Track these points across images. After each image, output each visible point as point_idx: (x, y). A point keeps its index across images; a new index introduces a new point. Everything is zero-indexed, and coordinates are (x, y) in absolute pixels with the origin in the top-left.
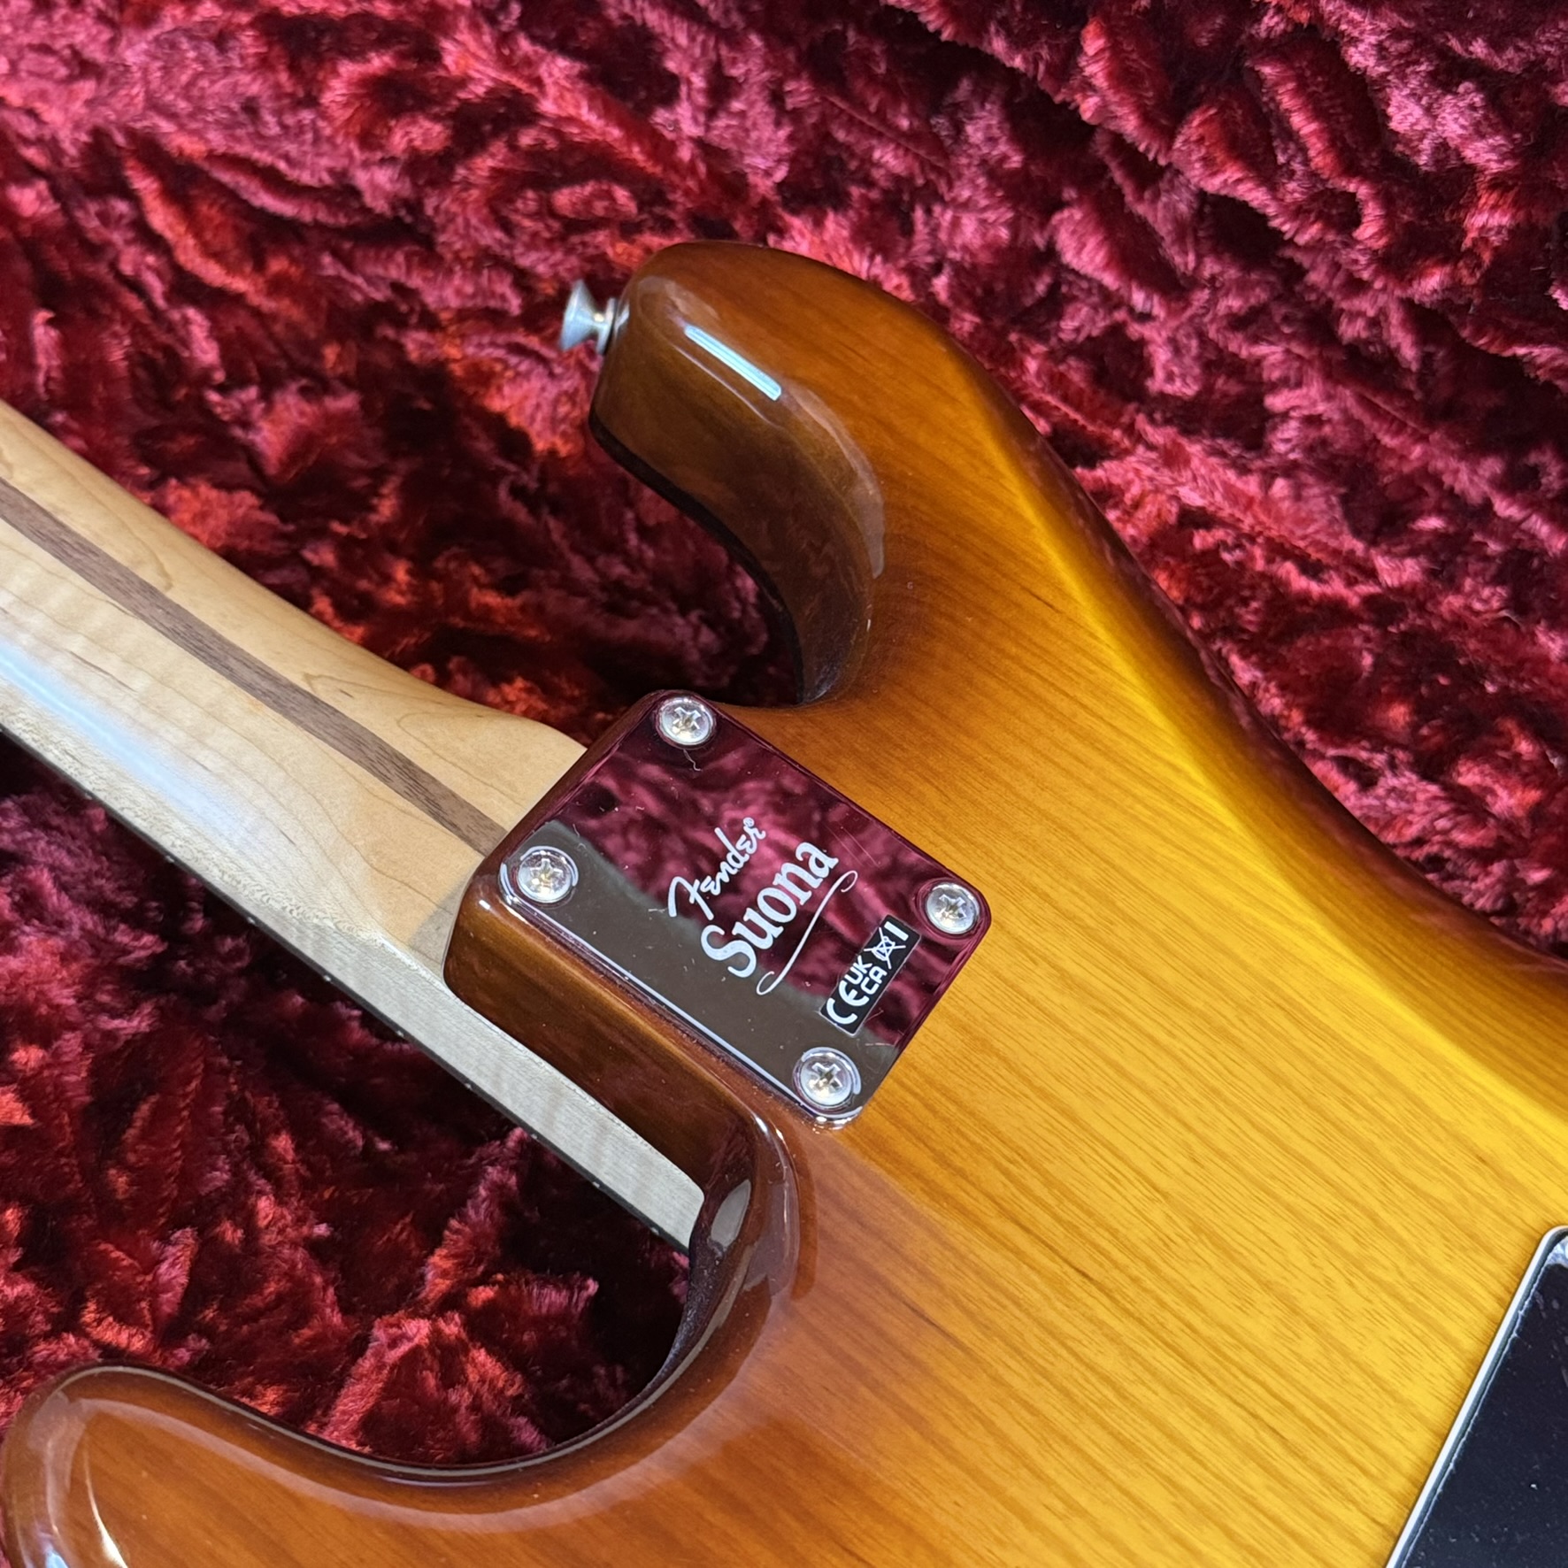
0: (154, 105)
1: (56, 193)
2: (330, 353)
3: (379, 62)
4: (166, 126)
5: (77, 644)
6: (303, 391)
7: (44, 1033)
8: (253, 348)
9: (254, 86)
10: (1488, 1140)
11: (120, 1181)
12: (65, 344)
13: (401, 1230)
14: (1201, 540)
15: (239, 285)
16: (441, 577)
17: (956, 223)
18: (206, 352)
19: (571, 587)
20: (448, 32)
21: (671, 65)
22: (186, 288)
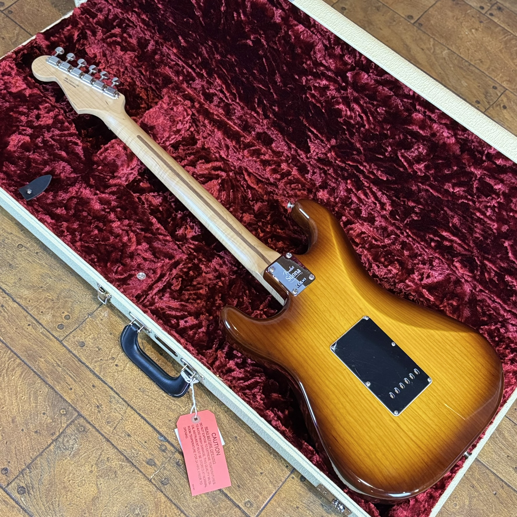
0: (247, 165)
1: (234, 173)
2: (265, 196)
3: (273, 167)
4: (248, 168)
5: (233, 239)
6: (261, 202)
7: (225, 277)
8: (256, 195)
9: (259, 167)
10: (361, 306)
11: (231, 293)
12: (234, 194)
13: (258, 303)
14: (363, 236)
15: (255, 187)
16: (274, 227)
17: (340, 192)
18: (250, 196)
19: (290, 230)
20: (283, 162)
21: (309, 169)
22: (249, 187)
